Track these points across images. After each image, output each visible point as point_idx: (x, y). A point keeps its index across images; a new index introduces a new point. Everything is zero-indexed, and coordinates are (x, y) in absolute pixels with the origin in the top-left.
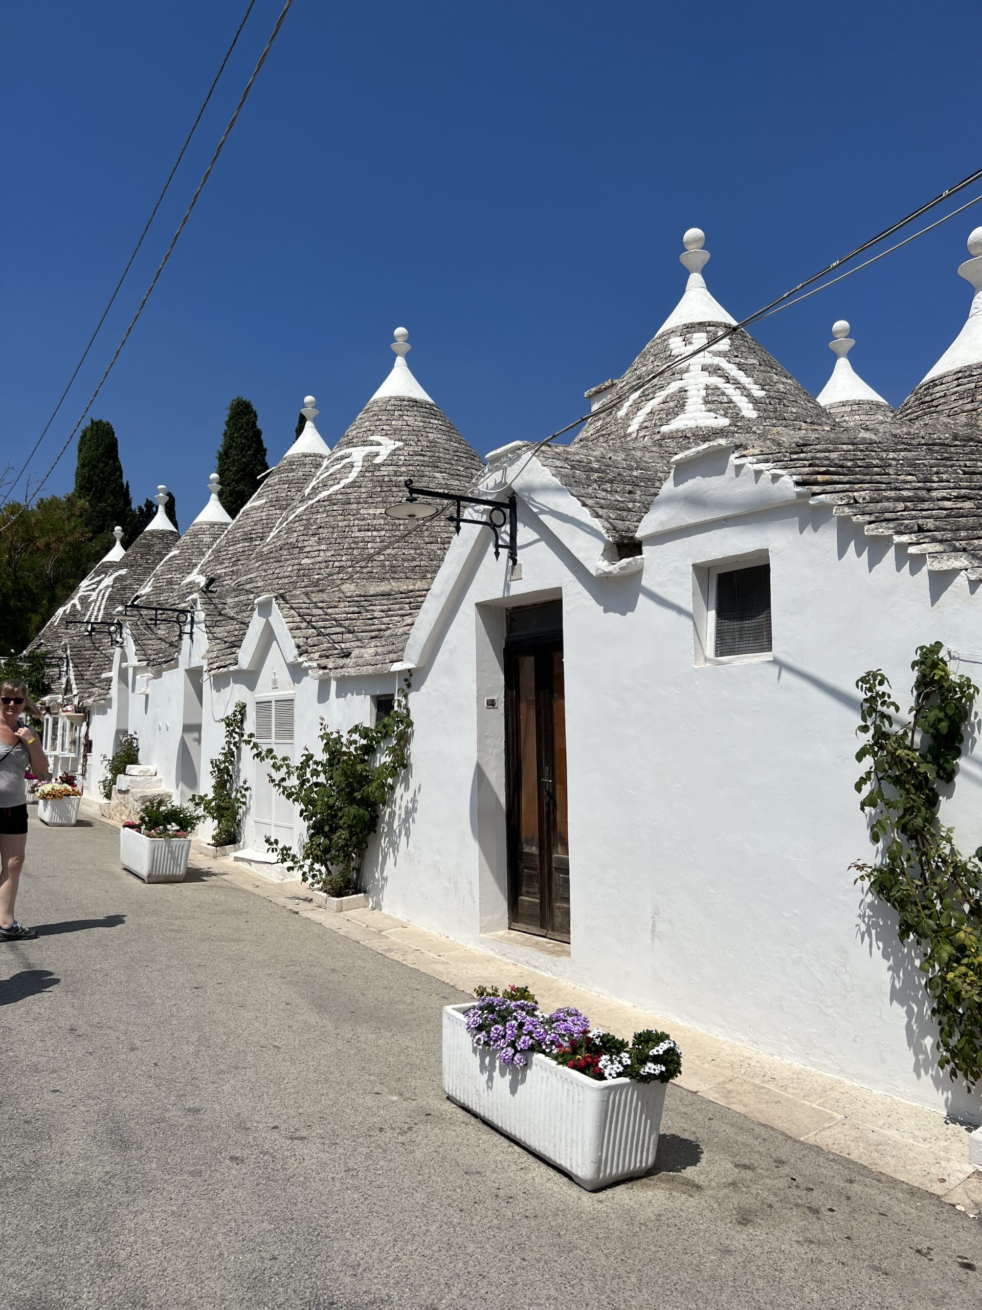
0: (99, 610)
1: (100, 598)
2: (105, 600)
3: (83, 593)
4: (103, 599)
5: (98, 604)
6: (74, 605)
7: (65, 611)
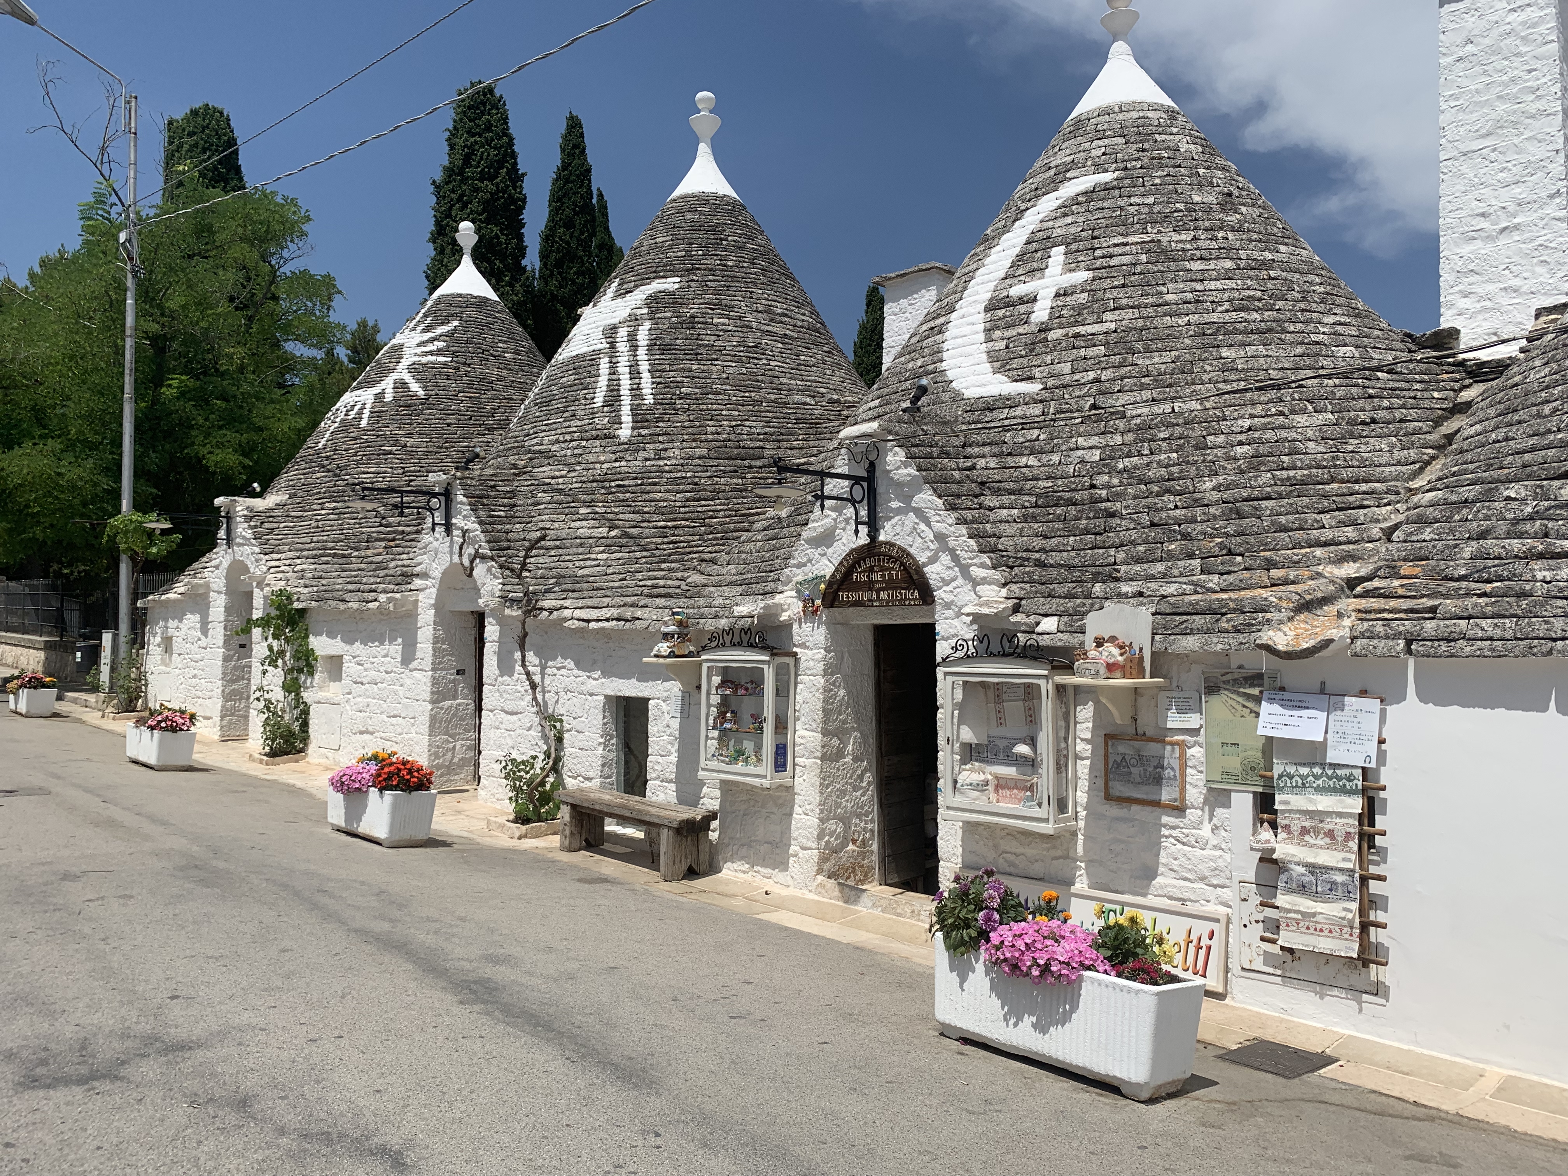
0: (635, 374)
1: (623, 347)
2: (642, 352)
3: (416, 359)
4: (634, 348)
5: (623, 361)
6: (401, 385)
7: (379, 397)
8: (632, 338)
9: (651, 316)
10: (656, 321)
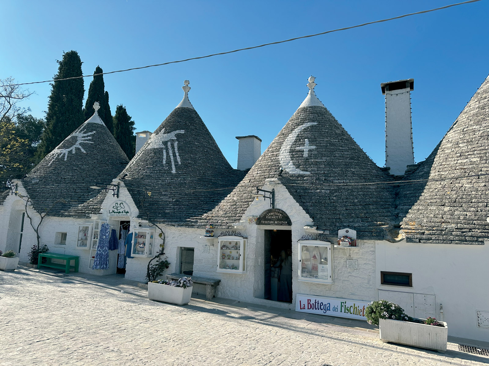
4: (173, 148)
5: (171, 152)
8: (172, 146)
9: (177, 140)
10: (179, 142)
